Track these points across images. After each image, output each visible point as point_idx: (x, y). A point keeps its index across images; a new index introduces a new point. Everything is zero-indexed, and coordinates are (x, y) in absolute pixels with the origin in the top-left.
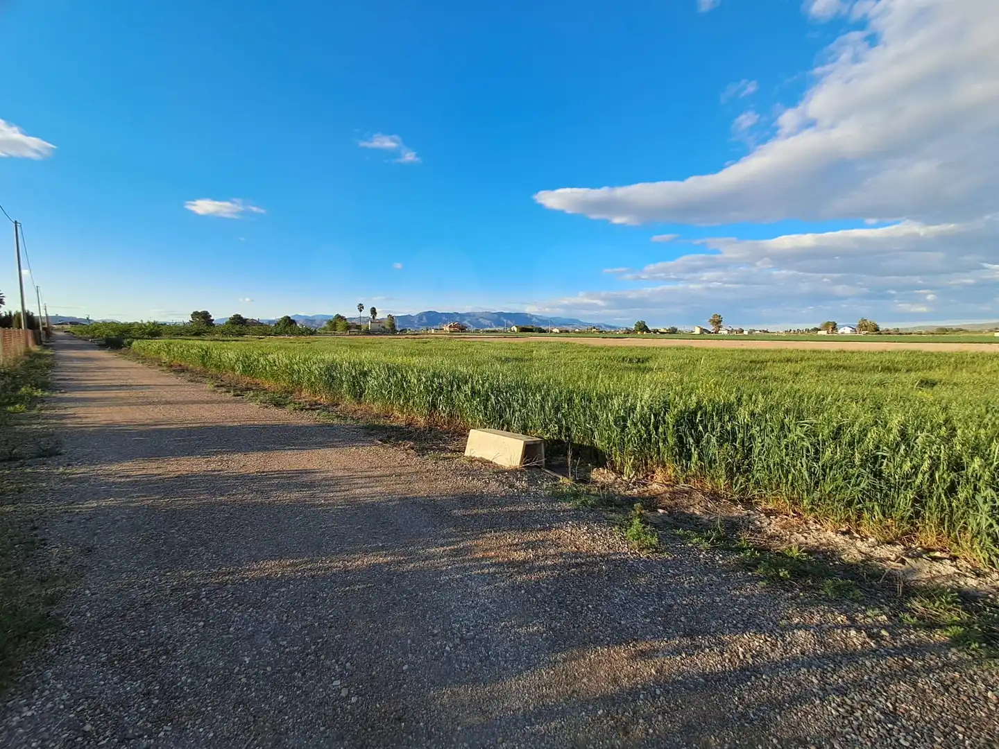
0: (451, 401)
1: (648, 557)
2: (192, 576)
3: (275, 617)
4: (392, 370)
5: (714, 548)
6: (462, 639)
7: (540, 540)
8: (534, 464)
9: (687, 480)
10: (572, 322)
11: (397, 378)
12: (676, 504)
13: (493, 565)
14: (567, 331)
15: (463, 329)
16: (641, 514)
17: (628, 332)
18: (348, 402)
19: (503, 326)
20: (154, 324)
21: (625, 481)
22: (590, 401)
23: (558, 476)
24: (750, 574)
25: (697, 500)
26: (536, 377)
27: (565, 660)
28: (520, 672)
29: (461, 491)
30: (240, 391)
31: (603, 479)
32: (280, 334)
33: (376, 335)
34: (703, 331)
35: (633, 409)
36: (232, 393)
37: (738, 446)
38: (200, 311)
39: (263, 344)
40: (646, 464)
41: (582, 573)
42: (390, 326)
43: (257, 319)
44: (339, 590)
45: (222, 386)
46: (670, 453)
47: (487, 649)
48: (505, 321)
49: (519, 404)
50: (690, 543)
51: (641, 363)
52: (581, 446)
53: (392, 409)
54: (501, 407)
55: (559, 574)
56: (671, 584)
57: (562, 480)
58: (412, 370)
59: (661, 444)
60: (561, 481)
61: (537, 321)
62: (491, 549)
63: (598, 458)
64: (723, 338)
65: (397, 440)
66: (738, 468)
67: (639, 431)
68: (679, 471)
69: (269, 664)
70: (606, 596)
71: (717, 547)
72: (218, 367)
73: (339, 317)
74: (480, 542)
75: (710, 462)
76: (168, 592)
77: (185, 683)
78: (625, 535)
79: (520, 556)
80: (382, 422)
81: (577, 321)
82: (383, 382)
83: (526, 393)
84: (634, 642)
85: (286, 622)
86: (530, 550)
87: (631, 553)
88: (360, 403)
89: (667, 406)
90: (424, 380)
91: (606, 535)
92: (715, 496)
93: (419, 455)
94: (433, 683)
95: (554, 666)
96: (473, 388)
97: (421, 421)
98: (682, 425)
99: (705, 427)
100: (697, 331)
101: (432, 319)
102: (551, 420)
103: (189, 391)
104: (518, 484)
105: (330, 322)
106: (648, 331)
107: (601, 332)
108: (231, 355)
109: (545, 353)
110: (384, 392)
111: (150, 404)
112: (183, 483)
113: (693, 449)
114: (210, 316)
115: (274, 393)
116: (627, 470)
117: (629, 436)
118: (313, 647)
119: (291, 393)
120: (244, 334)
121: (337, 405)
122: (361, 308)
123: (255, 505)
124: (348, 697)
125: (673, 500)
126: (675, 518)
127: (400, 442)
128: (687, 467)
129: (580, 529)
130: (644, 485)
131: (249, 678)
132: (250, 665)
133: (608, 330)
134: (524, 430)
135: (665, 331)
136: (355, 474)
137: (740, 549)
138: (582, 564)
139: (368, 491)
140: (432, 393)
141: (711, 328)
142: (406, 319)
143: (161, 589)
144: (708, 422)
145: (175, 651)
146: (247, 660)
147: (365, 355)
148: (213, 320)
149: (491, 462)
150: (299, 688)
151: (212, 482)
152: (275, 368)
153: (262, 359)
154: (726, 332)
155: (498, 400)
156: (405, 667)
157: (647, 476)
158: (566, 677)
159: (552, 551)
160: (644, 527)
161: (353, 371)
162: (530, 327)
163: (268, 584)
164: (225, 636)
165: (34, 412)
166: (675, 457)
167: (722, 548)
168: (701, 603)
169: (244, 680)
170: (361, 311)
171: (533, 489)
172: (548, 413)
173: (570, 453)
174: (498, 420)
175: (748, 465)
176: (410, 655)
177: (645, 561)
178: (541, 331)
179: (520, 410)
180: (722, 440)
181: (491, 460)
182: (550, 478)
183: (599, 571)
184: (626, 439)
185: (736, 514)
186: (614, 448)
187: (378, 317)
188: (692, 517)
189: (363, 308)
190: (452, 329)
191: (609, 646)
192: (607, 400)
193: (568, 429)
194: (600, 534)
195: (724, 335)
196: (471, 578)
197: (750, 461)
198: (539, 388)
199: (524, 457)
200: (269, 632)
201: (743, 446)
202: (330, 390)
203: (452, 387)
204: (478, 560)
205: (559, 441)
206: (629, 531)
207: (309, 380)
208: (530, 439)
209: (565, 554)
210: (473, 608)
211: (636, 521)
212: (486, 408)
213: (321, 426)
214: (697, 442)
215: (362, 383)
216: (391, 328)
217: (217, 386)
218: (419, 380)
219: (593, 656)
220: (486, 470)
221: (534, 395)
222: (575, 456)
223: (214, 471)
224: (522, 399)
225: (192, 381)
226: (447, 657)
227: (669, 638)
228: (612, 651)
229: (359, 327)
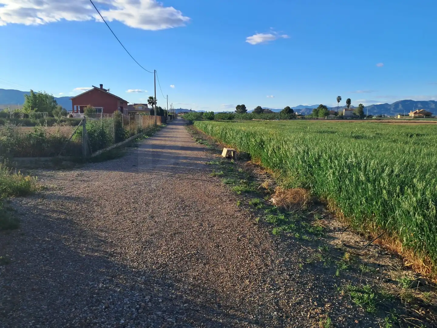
15: (428, 115)
32: (283, 119)
33: (348, 119)
38: (241, 105)
42: (360, 113)
43: (270, 108)
73: (322, 107)
105: (316, 110)
114: (246, 108)
122: (339, 99)
148: (247, 110)
170: (339, 102)
189: (341, 99)
190: (417, 115)
229: (336, 114)
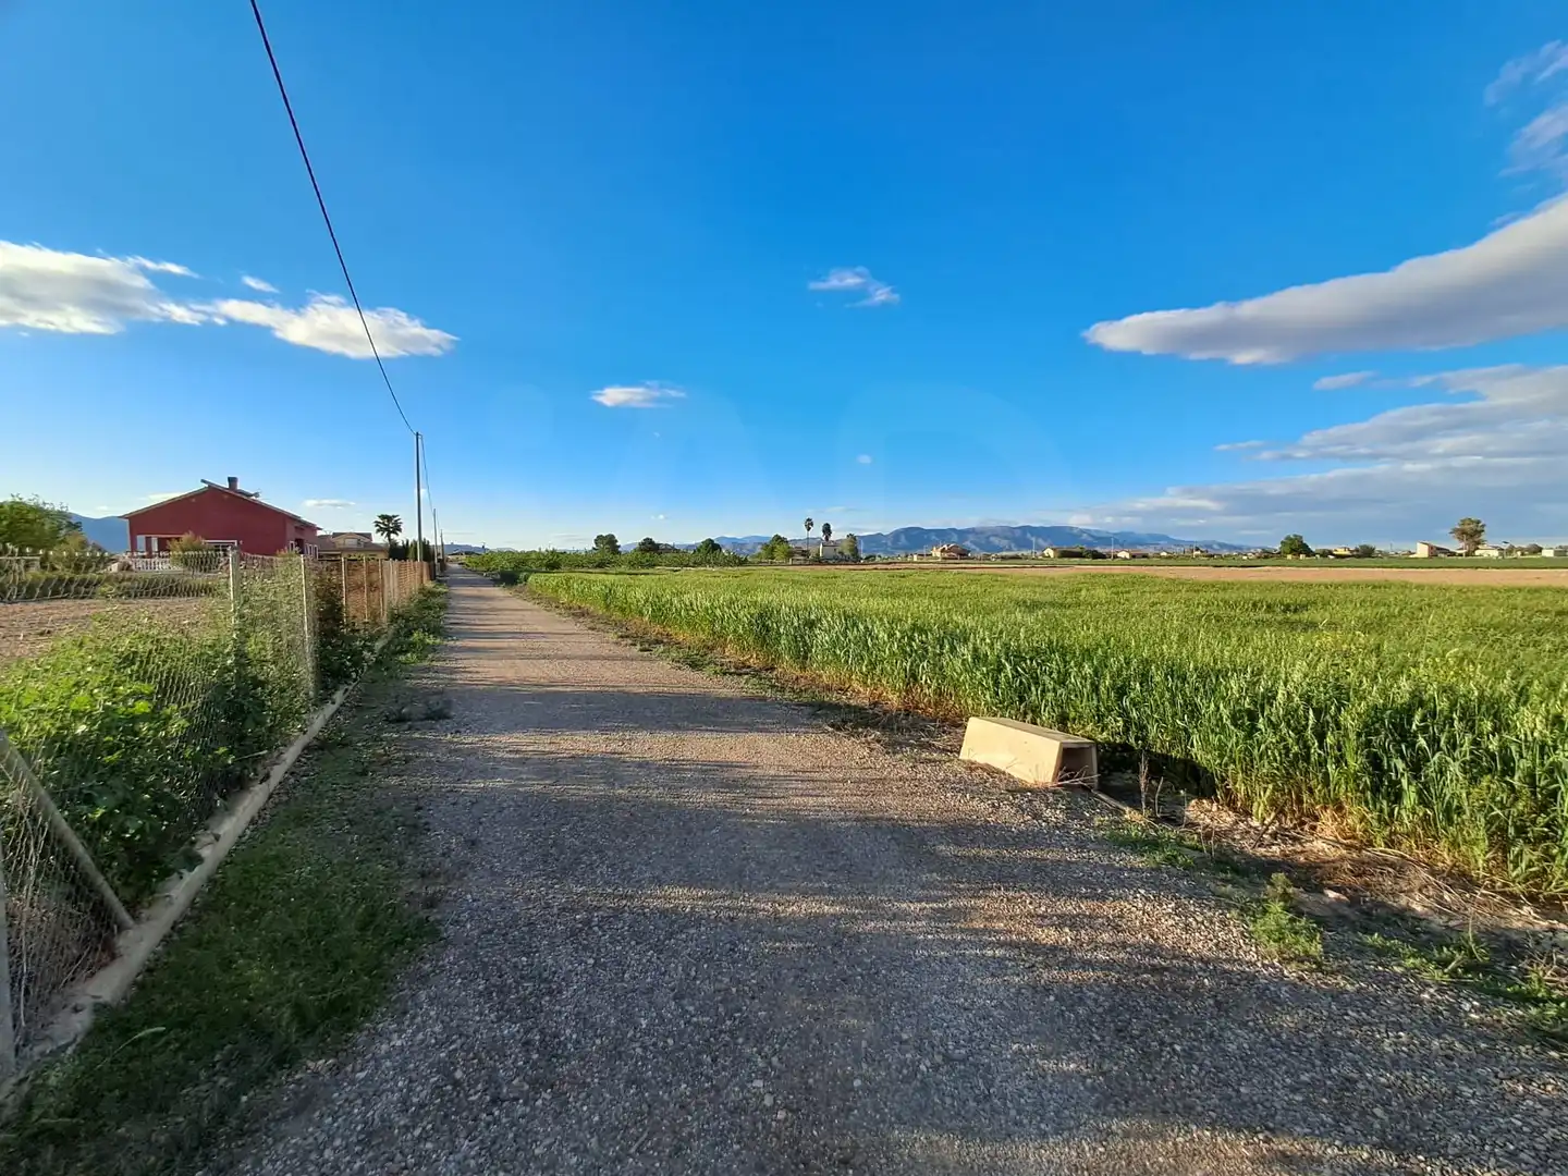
0: (940, 670)
1: (1301, 979)
2: (584, 894)
3: (680, 968)
4: (851, 620)
5: (1457, 983)
6: (948, 1059)
7: (1085, 916)
8: (1078, 781)
9: (1392, 841)
10: (1156, 539)
11: (858, 630)
12: (1367, 885)
13: (1001, 945)
14: (1145, 556)
15: (963, 554)
16: (1285, 893)
17: (1267, 555)
18: (787, 667)
19: (1030, 548)
20: (553, 552)
21: (1255, 828)
22: (1184, 679)
23: (1120, 806)
24: (1554, 1054)
25: (1417, 883)
26: (1084, 636)
27: (1127, 1135)
28: (1044, 1135)
29: (953, 815)
30: (648, 644)
31: (1209, 821)
32: (700, 564)
33: (829, 564)
34: (1435, 552)
35: (1270, 697)
36: (638, 647)
37: (1516, 783)
38: (604, 535)
39: (678, 579)
40: (1300, 801)
41: (1162, 984)
42: (850, 550)
43: (671, 543)
44: (767, 946)
45: (627, 637)
46: (1351, 785)
47: (989, 1084)
48: (1033, 539)
49: (1053, 679)
50: (1399, 965)
51: (1291, 614)
52: (1166, 757)
53: (850, 679)
54: (1021, 682)
55: (1119, 980)
56: (1350, 1038)
57: (1129, 814)
58: (881, 620)
59: (1331, 768)
60: (1127, 816)
61: (1090, 539)
62: (999, 918)
63: (1200, 782)
64: (1488, 564)
65: (855, 727)
66: (1521, 831)
67: (1283, 739)
68: (1375, 823)
69: (670, 1034)
70: (1211, 1035)
71: (1465, 984)
72: (623, 610)
73: (778, 539)
74: (980, 903)
75: (1448, 811)
76: (555, 910)
77: (569, 1039)
78: (1251, 928)
79: (1048, 936)
80: (834, 698)
81: (1165, 538)
82: (838, 638)
83: (1065, 662)
84: (1267, 1133)
85: (695, 978)
86: (1067, 930)
87: (1264, 965)
88: (803, 668)
89: (1342, 695)
90: (898, 635)
91: (1211, 922)
92: (1462, 880)
93: (888, 753)
94: (899, 1118)
95: (1106, 1140)
96: (975, 650)
97: (894, 700)
98: (1377, 733)
99: (1434, 742)
100: (1422, 551)
101: (915, 538)
102: (1109, 710)
103: (590, 643)
104: (1048, 813)
105: (766, 546)
106: (1309, 553)
107: (1211, 556)
108: (640, 594)
109: (1101, 593)
110: (838, 652)
111: (544, 658)
112: (579, 766)
113: (1404, 782)
114: (617, 541)
115: (689, 648)
116: (1259, 808)
117: (1263, 747)
118: (728, 1023)
119: (712, 649)
120: (654, 565)
121: (773, 669)
122: (809, 524)
123: (661, 806)
124: (773, 1109)
125: (1360, 875)
126: (1363, 912)
127: (860, 730)
128: (1391, 814)
129: (1161, 905)
130: (1295, 839)
131: (645, 1048)
132: (647, 1032)
133: (1225, 552)
134: (1063, 722)
135: (1347, 553)
136: (793, 774)
137: (1526, 999)
138: (1166, 969)
139: (811, 801)
140: (910, 656)
141: (1456, 546)
142: (875, 539)
143: (548, 906)
144: (1442, 731)
145: (560, 992)
146: (644, 1023)
147: (814, 597)
148: (620, 546)
149: (1004, 773)
150: (709, 1079)
151: (610, 768)
152: (692, 613)
153: (675, 601)
154: (1495, 553)
155: (1017, 671)
156: (857, 1083)
157: (1303, 823)
158: (1128, 1164)
159: (1105, 936)
160: (1292, 920)
161: (795, 620)
162: (1078, 550)
163: (676, 922)
164: (618, 985)
165: (426, 663)
166: (1363, 792)
167: (1478, 989)
168: (1425, 1089)
169: (639, 1050)
170: (809, 529)
171: (1075, 824)
172: (1104, 697)
173: (1144, 769)
174: (1019, 705)
175: (1547, 825)
176: (864, 1066)
177: (1295, 985)
178: (1097, 555)
179: (1055, 690)
180: (1475, 770)
181: (1003, 769)
182: (1108, 809)
183: (1197, 987)
184: (1256, 752)
185: (1518, 924)
186: (1232, 766)
187: (834, 537)
188: (1403, 914)
189: (812, 524)
190: (946, 555)
191: (1214, 1129)
192: (1217, 679)
193: (1142, 728)
194: (1200, 919)
195: (1489, 559)
196: (964, 959)
197: (1554, 819)
198: (1088, 654)
199: (1061, 769)
200: (673, 990)
201: (1533, 785)
202: (762, 646)
203: (942, 647)
204: (976, 932)
205: (1126, 747)
206: (1260, 921)
207: (735, 631)
208: (1073, 740)
209: (1130, 946)
210: (965, 1009)
211: (1277, 907)
212: (996, 683)
213: (752, 699)
214: (1416, 767)
215: (807, 638)
216: (853, 554)
217: (622, 637)
218: (891, 635)
219: (1180, 1139)
220: (994, 785)
221: (1080, 666)
222: (1154, 773)
223: (615, 753)
224: (1059, 672)
225: (593, 629)
226: (922, 1081)
227: (1346, 1143)
228: (1219, 1139)
229: (805, 553)
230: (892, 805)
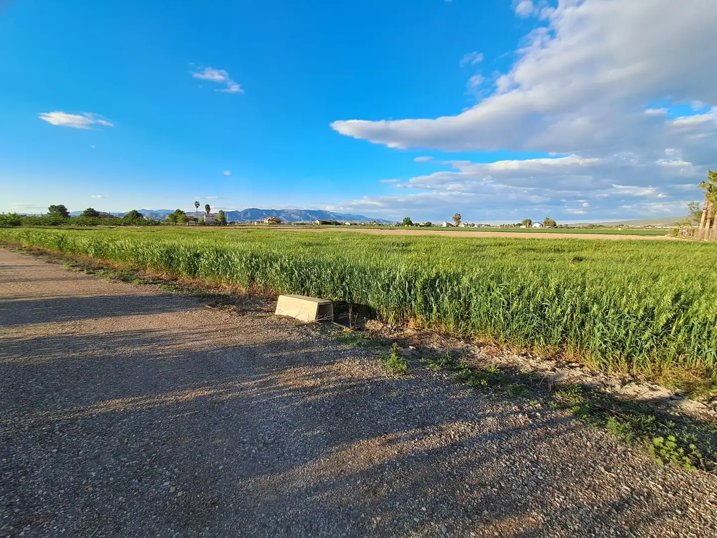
0: (266, 275)
1: (399, 378)
2: (47, 416)
3: (117, 441)
4: (219, 253)
5: (442, 370)
6: (265, 444)
7: (326, 372)
8: (325, 318)
9: (430, 326)
10: (360, 217)
11: (224, 258)
12: (422, 342)
13: (290, 391)
14: (356, 224)
15: (279, 222)
16: (397, 349)
17: (399, 225)
18: (185, 277)
19: (309, 220)
20: (14, 215)
21: (389, 328)
22: (365, 274)
23: (342, 326)
24: (463, 384)
25: (435, 339)
26: (329, 257)
27: (337, 451)
28: (306, 462)
29: (270, 340)
30: (92, 270)
31: (374, 328)
32: (129, 224)
33: (210, 226)
34: (448, 225)
35: (394, 278)
36: (85, 271)
37: (462, 302)
38: (56, 205)
39: (113, 232)
40: (403, 316)
41: (353, 392)
42: (221, 219)
43: (108, 212)
44: (171, 418)
45: (76, 266)
46: (419, 308)
47: (283, 449)
48: (310, 216)
49: (315, 276)
50: (428, 367)
51: (405, 247)
52: (359, 305)
53: (220, 282)
54: (302, 279)
55: (338, 393)
56: (412, 394)
57: (346, 329)
58: (235, 252)
59: (413, 302)
60: (345, 330)
61: (334, 217)
62: (290, 380)
63: (371, 313)
64: (462, 230)
65: (223, 305)
66: (462, 317)
67: (398, 294)
68: (425, 320)
69: (112, 475)
70: (369, 406)
71: (445, 369)
72: (73, 251)
73: (179, 212)
74: (282, 375)
75: (444, 313)
76: (27, 428)
77: (42, 495)
78: (385, 364)
79: (310, 383)
80: (212, 292)
82: (213, 262)
83: (320, 268)
84: (385, 434)
85: (127, 443)
86: (318, 379)
87: (388, 376)
88: (194, 278)
89: (416, 275)
90: (244, 259)
91: (372, 365)
92: (447, 335)
93: (240, 316)
94: (241, 476)
95: (330, 456)
96: (281, 265)
97: (243, 290)
98: (426, 289)
99: (441, 290)
100: (445, 225)
101: (255, 214)
102: (338, 287)
103: (48, 271)
104: (313, 333)
105: (172, 215)
106: (412, 224)
107: (380, 225)
108: (85, 241)
109: (337, 239)
110: (213, 269)
111: (11, 281)
112: (40, 343)
113: (433, 305)
114: (67, 209)
115: (122, 271)
116: (390, 320)
117: (392, 297)
118: (148, 460)
119: (137, 271)
120: (96, 225)
121: (176, 280)
122: (197, 205)
123: (103, 358)
124: (175, 492)
125: (420, 339)
126: (420, 352)
127: (226, 306)
128: (429, 317)
129: (355, 362)
130: (401, 330)
131: (94, 486)
132: (96, 478)
133: (384, 224)
134: (319, 294)
135: (424, 225)
136: (188, 331)
137: (461, 369)
138: (355, 386)
139: (198, 343)
140: (251, 269)
141: (454, 223)
142: (234, 214)
143: (21, 427)
144: (443, 286)
145: (33, 472)
146: (93, 474)
147: (199, 241)
148: (69, 213)
149: (295, 319)
150: (136, 490)
151: (66, 342)
152: (123, 251)
153: (111, 245)
154: (463, 226)
155: (300, 274)
156: (221, 467)
157: (404, 324)
158: (337, 462)
159: (333, 378)
160: (398, 359)
161: (188, 253)
162: (329, 221)
163: (111, 417)
164: (75, 459)
166: (422, 310)
167: (448, 369)
168: (431, 405)
169: (90, 489)
170: (197, 207)
171: (324, 336)
172: (336, 282)
173: (350, 310)
174: (301, 288)
175: (468, 314)
176: (225, 459)
177: (397, 381)
178: (337, 224)
179: (316, 281)
180: (451, 298)
181: (294, 317)
182: (337, 328)
183: (365, 390)
184: (389, 299)
185: (459, 347)
186: (382, 306)
187: (212, 212)
188: (432, 350)
189: (199, 205)
190: (271, 222)
191: (368, 439)
192: (377, 272)
193: (350, 293)
194: (368, 365)
195: (462, 228)
196: (274, 401)
197: (469, 312)
198: (329, 265)
199: (318, 314)
200: (112, 452)
201: (465, 302)
202: (170, 268)
203: (266, 265)
204: (279, 388)
205: (345, 302)
206: (388, 361)
207: (152, 260)
208: (322, 301)
209: (343, 380)
210: (274, 421)
211: (393, 355)
212: (291, 280)
213: (162, 296)
214: (436, 299)
215: (195, 262)
216: (222, 221)
217: (72, 266)
218: (241, 260)
219: (357, 446)
220: (290, 324)
221: (326, 270)
222: (354, 311)
223: (69, 333)
224: (318, 273)
225: (49, 262)
226: (253, 457)
227: (408, 430)
228: (370, 442)
229: (196, 220)
230: (241, 339)
